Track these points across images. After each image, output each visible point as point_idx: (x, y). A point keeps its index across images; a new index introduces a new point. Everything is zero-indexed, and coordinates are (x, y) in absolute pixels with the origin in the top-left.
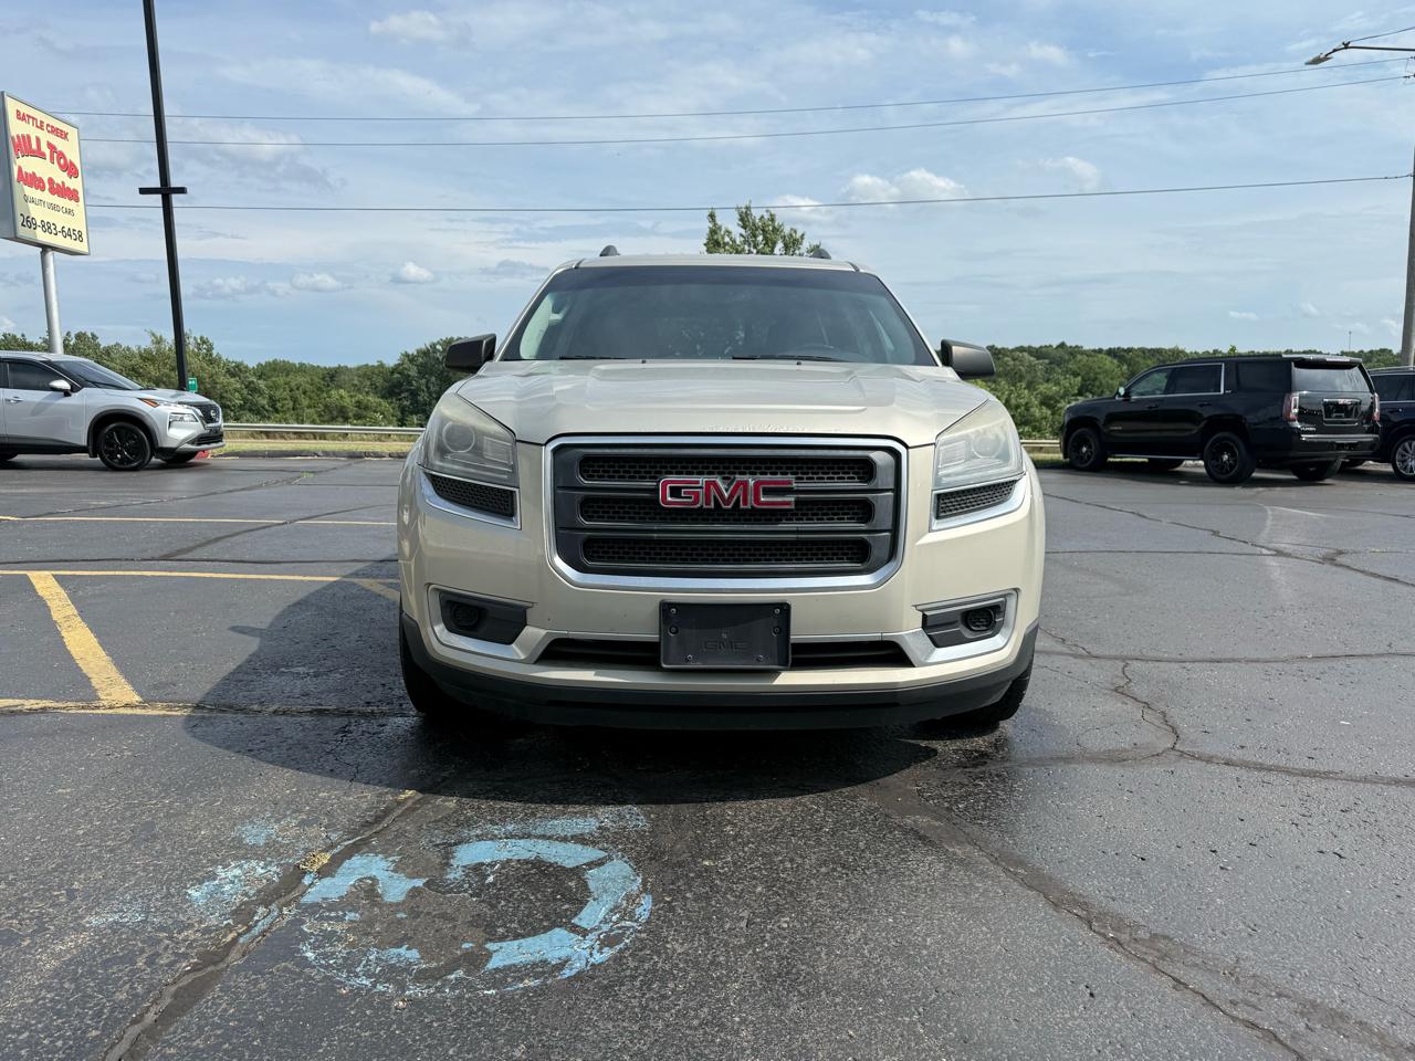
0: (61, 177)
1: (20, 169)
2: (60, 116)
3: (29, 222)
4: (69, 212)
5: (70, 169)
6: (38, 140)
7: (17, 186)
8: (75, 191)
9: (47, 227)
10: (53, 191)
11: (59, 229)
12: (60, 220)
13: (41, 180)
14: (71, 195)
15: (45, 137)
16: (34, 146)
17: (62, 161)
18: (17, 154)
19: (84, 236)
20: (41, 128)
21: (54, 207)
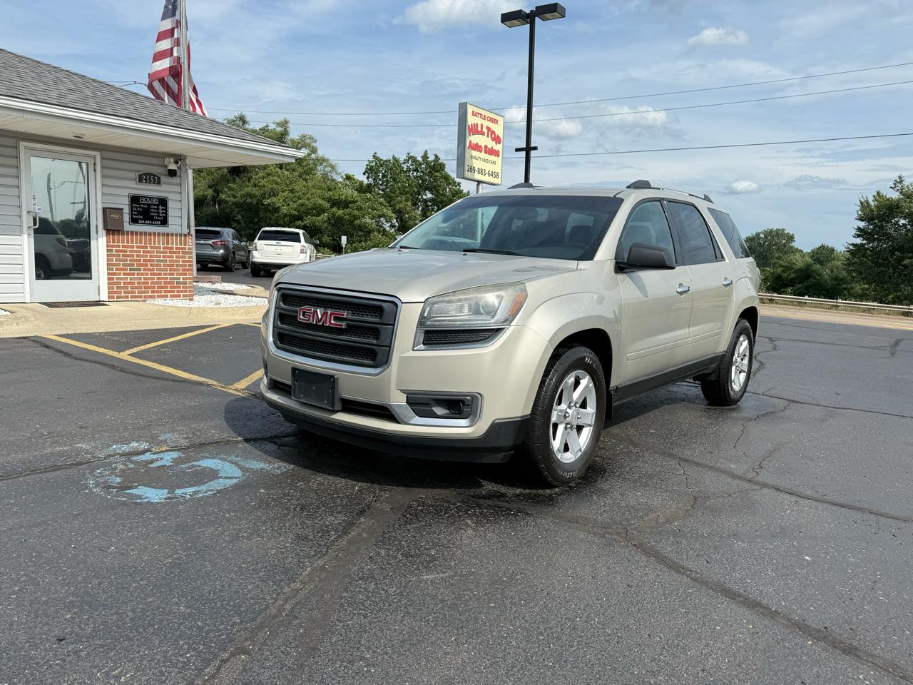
0: (491, 144)
1: (470, 141)
2: (494, 111)
3: (472, 169)
4: (494, 163)
5: (497, 140)
6: (482, 125)
7: (468, 151)
8: (498, 151)
9: (480, 171)
10: (486, 152)
11: (487, 172)
12: (488, 167)
13: (481, 147)
14: (496, 153)
15: (486, 123)
16: (479, 129)
17: (493, 136)
18: (470, 134)
19: (500, 175)
20: (484, 119)
21: (485, 161)
